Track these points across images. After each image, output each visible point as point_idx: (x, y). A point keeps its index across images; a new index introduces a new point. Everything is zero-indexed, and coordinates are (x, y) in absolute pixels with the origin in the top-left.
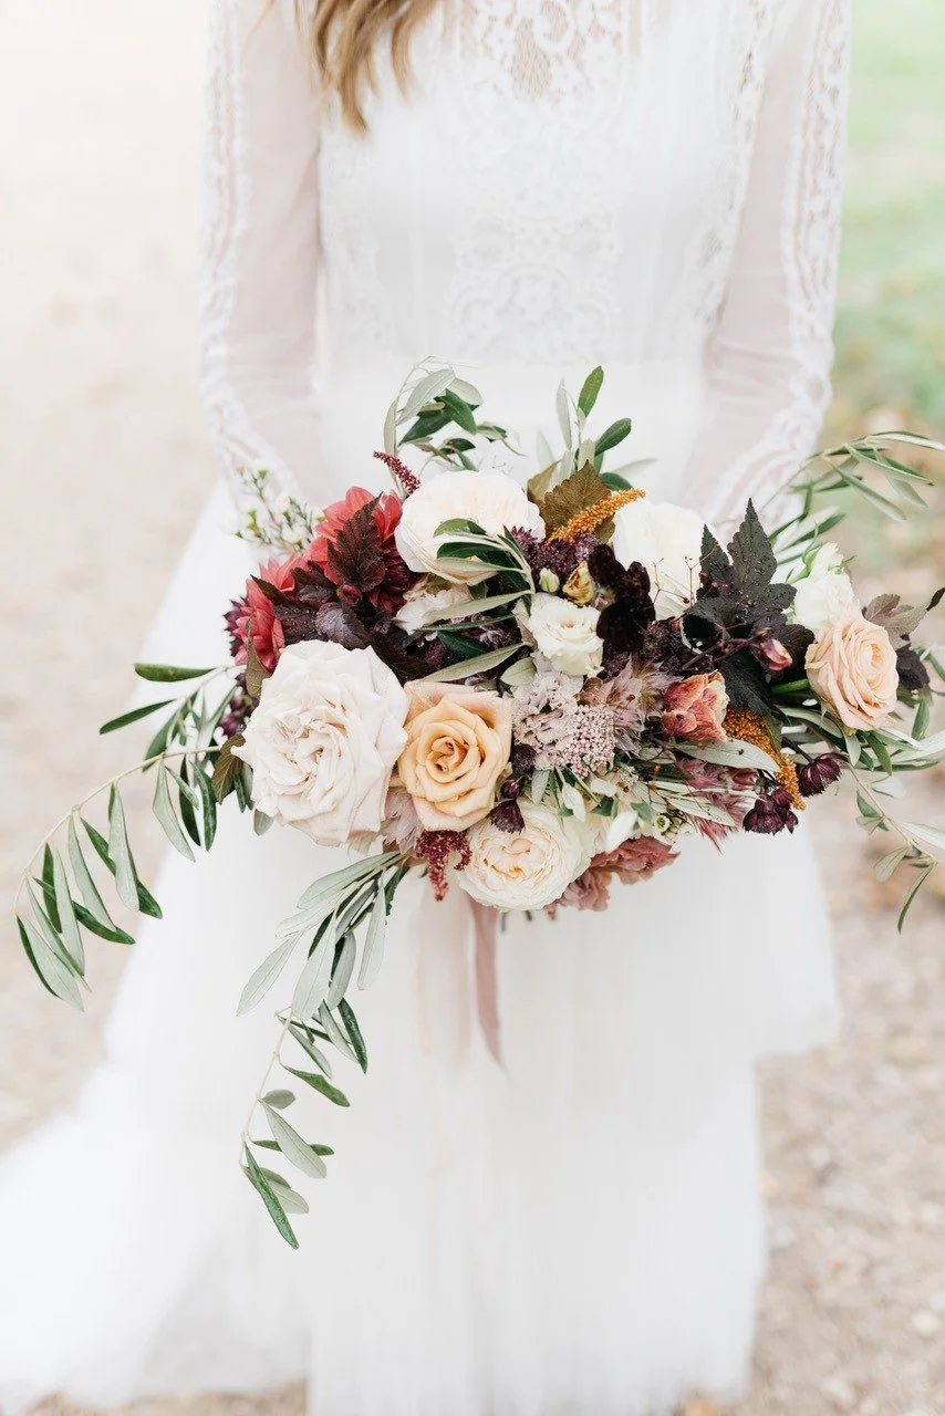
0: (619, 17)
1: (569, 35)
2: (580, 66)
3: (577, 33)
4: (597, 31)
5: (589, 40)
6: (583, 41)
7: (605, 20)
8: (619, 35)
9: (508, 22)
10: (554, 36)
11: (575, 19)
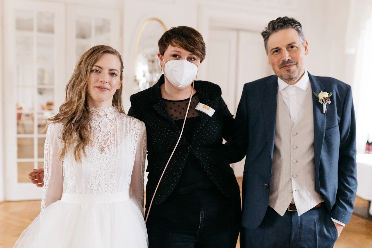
0: (114, 141)
1: (107, 144)
2: (109, 148)
3: (108, 144)
4: (111, 143)
5: (110, 145)
6: (109, 145)
7: (113, 142)
8: (115, 144)
9: (98, 143)
10: (105, 144)
11: (108, 142)
